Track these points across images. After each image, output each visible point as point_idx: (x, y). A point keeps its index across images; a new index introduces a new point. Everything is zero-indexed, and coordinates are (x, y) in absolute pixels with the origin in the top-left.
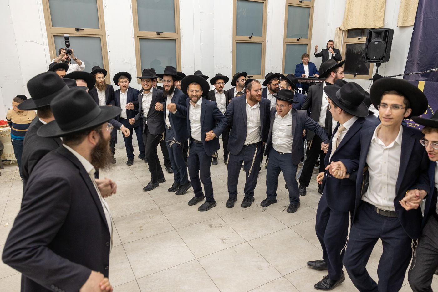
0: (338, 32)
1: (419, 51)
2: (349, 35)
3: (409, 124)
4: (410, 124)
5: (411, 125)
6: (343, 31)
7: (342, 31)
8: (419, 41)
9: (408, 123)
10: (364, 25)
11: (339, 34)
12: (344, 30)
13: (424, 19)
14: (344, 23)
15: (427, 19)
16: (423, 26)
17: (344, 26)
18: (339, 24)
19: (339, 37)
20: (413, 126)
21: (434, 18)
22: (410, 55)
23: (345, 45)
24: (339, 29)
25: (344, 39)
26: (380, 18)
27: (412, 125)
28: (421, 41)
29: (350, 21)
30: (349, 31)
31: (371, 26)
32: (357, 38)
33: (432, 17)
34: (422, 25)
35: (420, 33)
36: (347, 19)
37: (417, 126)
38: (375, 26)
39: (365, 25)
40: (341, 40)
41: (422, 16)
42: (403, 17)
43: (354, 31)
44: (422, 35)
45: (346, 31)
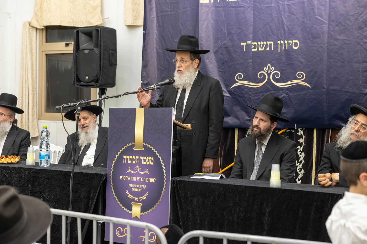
0: (27, 30)
1: (158, 67)
2: (48, 37)
3: (132, 187)
4: (133, 185)
5: (134, 187)
6: (36, 29)
7: (34, 30)
8: (155, 50)
9: (130, 185)
10: (71, 21)
11: (30, 34)
12: (39, 27)
13: (157, 13)
14: (36, 14)
15: (162, 14)
16: (158, 25)
17: (37, 20)
18: (29, 16)
19: (31, 41)
20: (137, 190)
21: (171, 13)
22: (145, 73)
23: (44, 57)
24: (28, 25)
25: (41, 45)
26: (95, 8)
27: (136, 188)
28: (158, 50)
29: (46, 10)
30: (48, 30)
31: (82, 22)
32: (63, 44)
33: (168, 12)
34: (155, 24)
35: (155, 37)
36: (41, 8)
37: (143, 188)
38: (89, 22)
39: (73, 20)
40: (34, 46)
41: (154, 9)
42: (133, 10)
43: (57, 31)
44: (158, 39)
45: (42, 29)
